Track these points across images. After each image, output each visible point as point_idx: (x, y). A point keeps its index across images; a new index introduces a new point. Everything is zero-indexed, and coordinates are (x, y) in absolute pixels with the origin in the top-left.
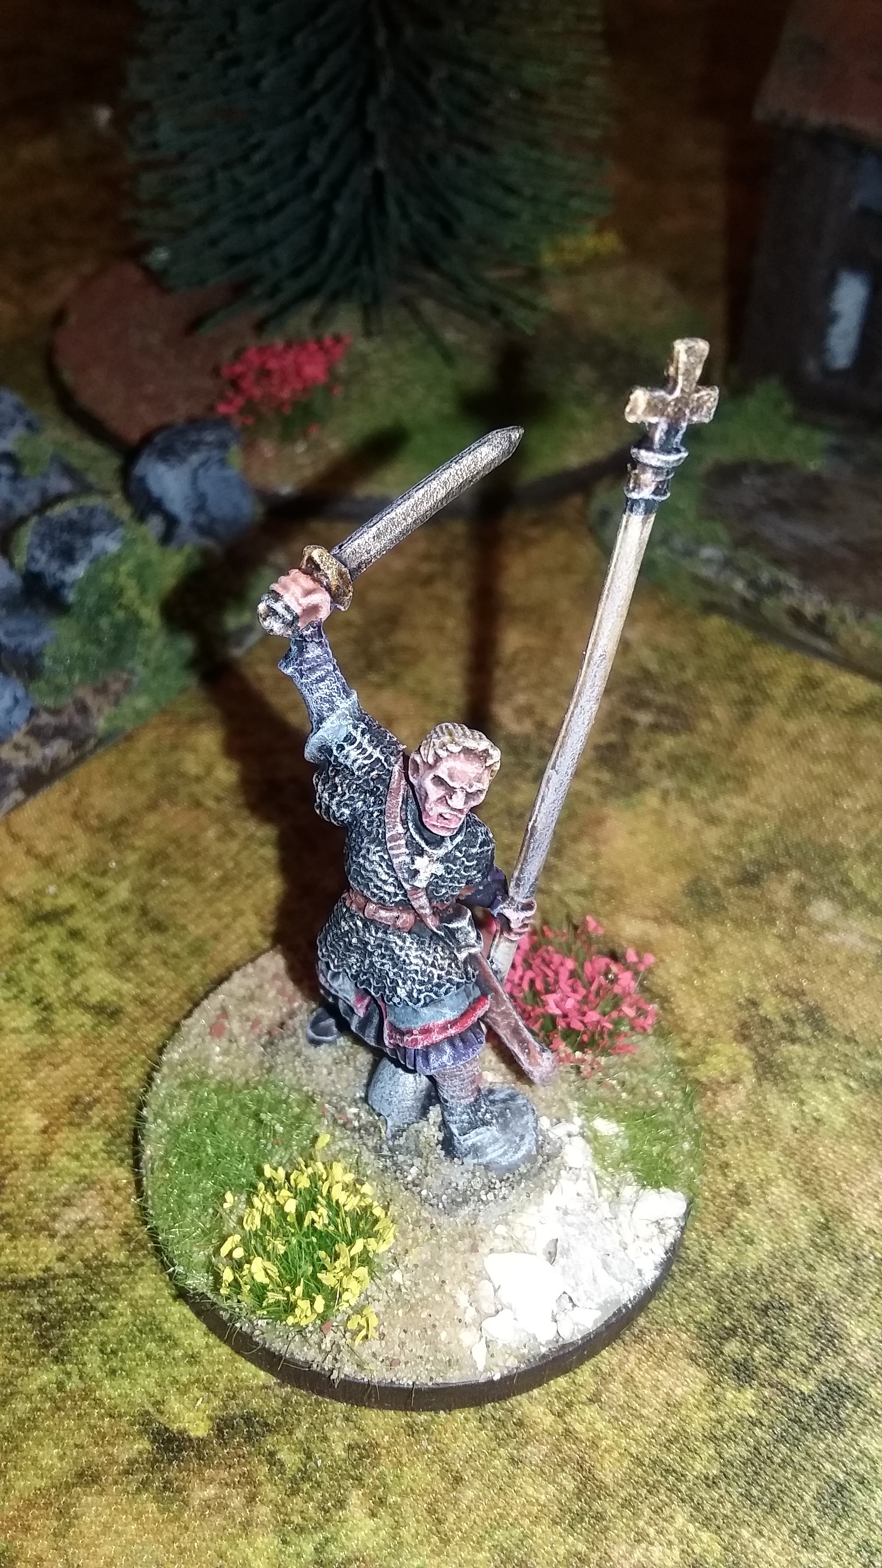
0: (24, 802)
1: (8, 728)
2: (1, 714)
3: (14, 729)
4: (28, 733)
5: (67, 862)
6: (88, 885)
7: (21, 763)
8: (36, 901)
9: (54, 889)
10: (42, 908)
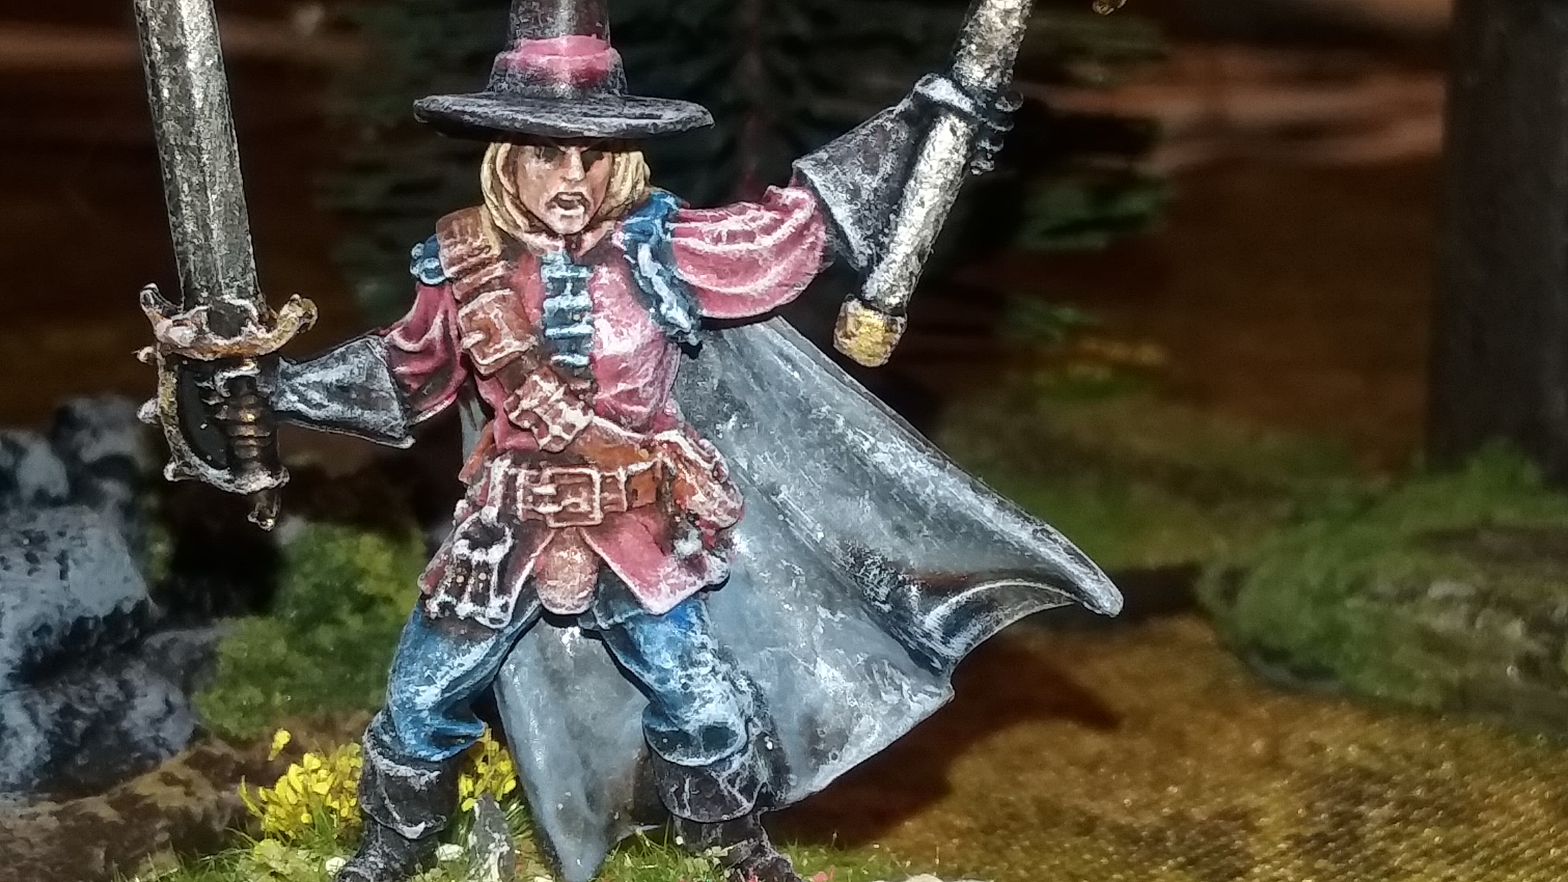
1: (151, 746)
2: (141, 722)
3: (163, 752)
4: (188, 763)
7: (175, 804)
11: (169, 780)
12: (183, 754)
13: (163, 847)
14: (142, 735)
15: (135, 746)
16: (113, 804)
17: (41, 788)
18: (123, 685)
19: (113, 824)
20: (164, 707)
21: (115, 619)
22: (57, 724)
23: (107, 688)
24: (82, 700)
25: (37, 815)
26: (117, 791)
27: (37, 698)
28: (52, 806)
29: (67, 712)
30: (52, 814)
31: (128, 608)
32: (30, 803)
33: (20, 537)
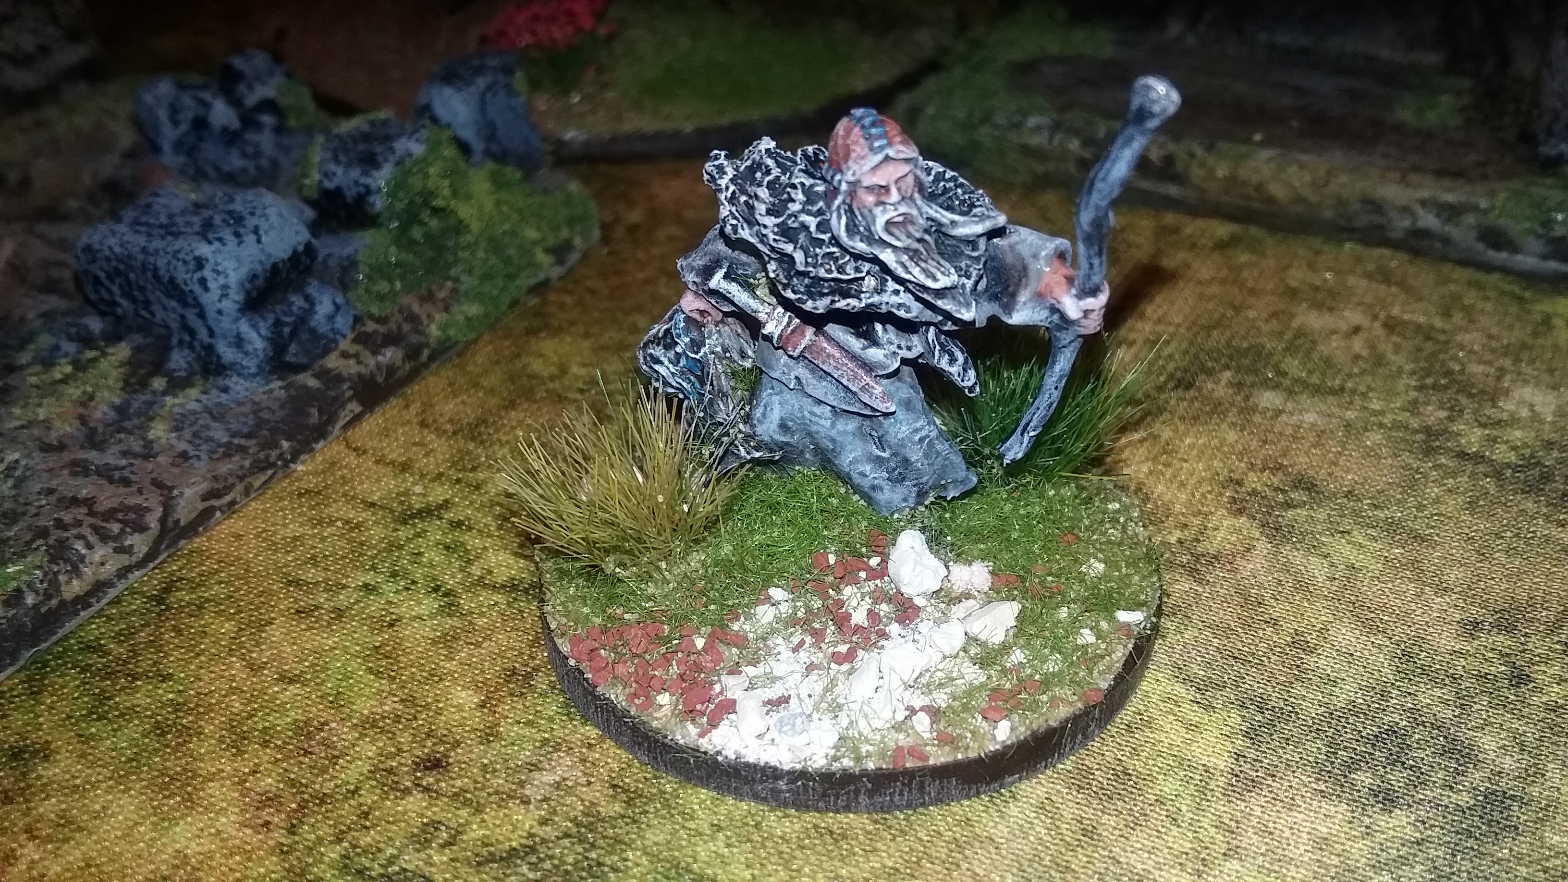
0: (362, 414)
2: (322, 321)
3: (338, 337)
4: (355, 341)
5: (426, 465)
6: (458, 481)
7: (352, 371)
8: (402, 503)
9: (418, 489)
10: (410, 508)
11: (345, 355)
12: (351, 336)
13: (350, 399)
14: (323, 329)
15: (323, 336)
16: (316, 376)
17: (271, 372)
18: (308, 298)
19: (318, 389)
20: (333, 308)
21: (295, 256)
22: (272, 333)
23: (298, 302)
24: (285, 314)
25: (271, 391)
26: (316, 366)
27: (258, 319)
28: (279, 383)
29: (278, 323)
30: (281, 388)
31: (301, 248)
32: (267, 384)
33: (227, 217)
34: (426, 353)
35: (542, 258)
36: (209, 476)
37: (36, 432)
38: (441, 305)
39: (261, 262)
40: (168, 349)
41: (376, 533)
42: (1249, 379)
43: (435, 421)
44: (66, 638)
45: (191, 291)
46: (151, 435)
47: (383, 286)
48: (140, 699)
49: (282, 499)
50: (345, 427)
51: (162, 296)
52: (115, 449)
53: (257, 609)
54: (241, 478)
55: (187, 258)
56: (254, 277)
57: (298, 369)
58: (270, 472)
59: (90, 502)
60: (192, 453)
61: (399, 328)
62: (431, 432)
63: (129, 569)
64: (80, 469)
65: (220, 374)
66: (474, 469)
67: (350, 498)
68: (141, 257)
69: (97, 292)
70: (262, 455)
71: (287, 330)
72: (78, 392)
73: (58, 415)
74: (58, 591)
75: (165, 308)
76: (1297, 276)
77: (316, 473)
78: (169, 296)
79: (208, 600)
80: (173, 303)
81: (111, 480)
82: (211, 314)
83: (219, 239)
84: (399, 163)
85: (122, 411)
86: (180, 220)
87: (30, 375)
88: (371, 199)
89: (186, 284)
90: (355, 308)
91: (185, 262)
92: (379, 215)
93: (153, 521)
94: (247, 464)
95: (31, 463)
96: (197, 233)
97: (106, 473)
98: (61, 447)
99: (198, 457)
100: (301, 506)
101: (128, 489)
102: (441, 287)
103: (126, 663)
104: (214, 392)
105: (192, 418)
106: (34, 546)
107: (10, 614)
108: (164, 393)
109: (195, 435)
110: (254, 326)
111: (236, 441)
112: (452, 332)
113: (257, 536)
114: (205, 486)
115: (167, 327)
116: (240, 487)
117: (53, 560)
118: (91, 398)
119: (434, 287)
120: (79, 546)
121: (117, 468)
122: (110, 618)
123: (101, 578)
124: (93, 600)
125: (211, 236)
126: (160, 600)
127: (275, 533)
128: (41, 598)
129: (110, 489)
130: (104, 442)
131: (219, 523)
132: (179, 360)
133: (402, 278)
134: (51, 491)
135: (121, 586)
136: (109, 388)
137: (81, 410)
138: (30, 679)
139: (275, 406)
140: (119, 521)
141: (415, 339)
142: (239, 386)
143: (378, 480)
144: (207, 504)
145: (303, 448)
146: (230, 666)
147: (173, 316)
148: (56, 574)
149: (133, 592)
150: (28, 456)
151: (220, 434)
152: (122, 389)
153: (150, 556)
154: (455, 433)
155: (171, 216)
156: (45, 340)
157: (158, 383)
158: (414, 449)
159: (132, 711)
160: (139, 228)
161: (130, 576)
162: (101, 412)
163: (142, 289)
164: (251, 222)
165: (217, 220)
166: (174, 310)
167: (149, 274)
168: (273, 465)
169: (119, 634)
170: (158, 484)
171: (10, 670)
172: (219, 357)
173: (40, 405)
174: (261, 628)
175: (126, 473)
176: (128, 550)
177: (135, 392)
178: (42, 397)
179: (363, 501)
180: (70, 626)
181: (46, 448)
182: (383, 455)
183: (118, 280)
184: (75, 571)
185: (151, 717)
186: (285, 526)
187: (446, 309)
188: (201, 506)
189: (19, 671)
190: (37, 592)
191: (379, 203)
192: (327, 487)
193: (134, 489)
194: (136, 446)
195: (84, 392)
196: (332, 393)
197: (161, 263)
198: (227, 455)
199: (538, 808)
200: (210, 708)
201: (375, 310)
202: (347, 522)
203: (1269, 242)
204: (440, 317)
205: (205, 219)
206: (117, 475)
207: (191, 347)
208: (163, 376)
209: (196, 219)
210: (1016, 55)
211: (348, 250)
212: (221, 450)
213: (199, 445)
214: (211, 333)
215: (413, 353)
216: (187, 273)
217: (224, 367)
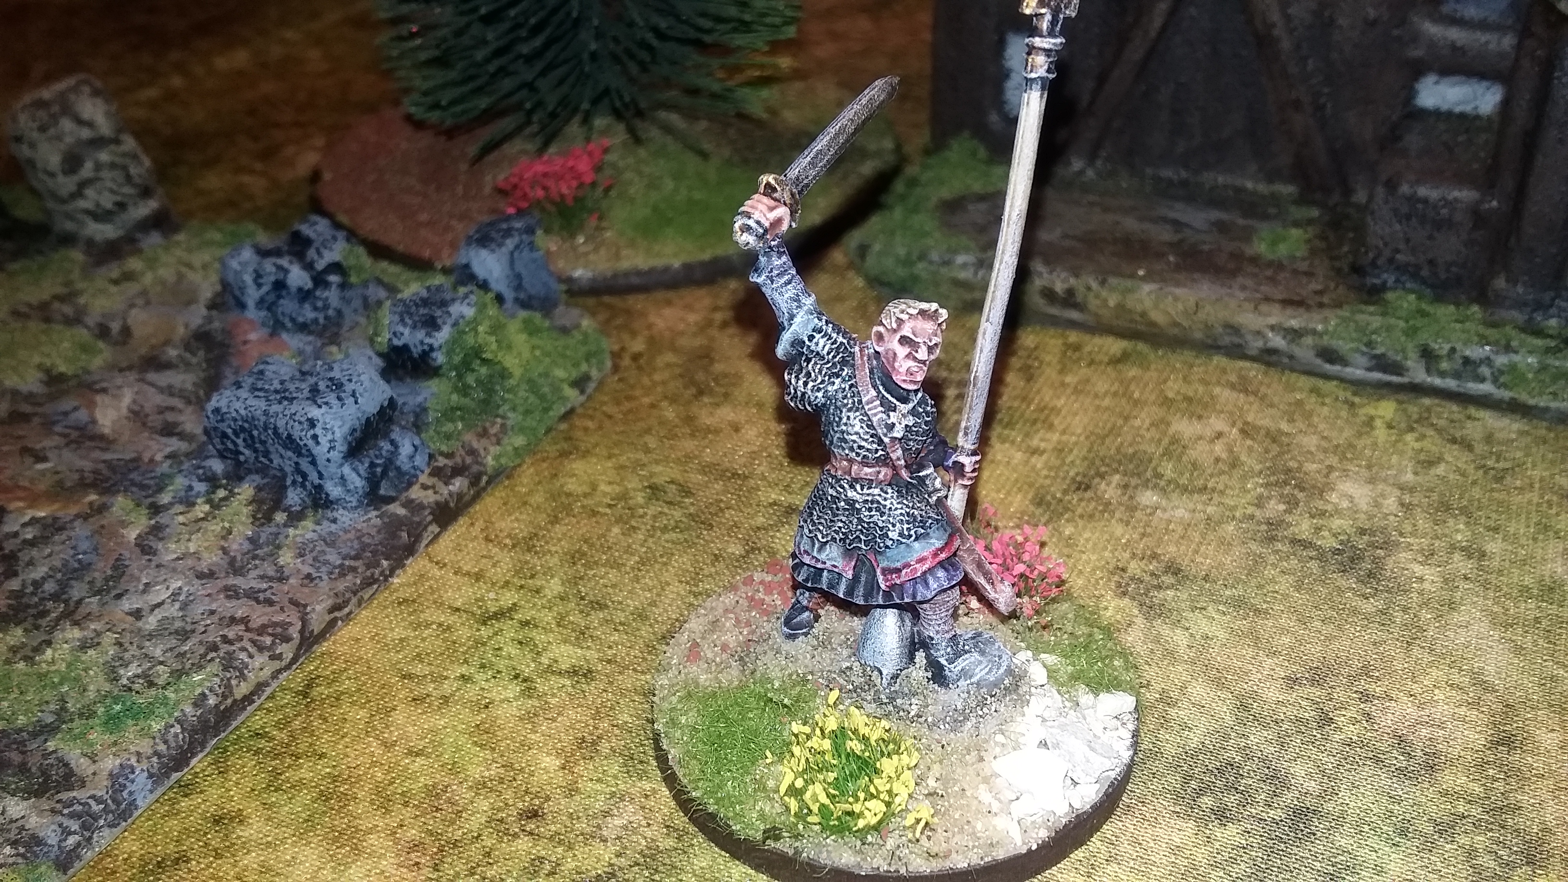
0: (439, 534)
1: (412, 471)
2: (405, 460)
3: (418, 472)
4: (431, 474)
5: (495, 574)
6: (522, 587)
7: (431, 500)
8: (480, 607)
9: (492, 595)
10: (487, 611)
11: (425, 487)
12: (427, 471)
13: (430, 523)
14: (406, 467)
15: (406, 473)
16: (404, 506)
17: (368, 505)
18: (392, 442)
19: (405, 516)
20: (412, 449)
21: (382, 410)
22: (368, 473)
23: (386, 446)
24: (377, 457)
25: (370, 519)
26: (403, 497)
27: (357, 463)
28: (375, 513)
29: (372, 465)
30: (377, 517)
31: (386, 404)
32: (366, 514)
33: (330, 383)
34: (485, 479)
35: (571, 393)
36: (332, 593)
37: (190, 562)
38: (494, 439)
39: (358, 418)
40: (285, 488)
41: (463, 633)
42: (1134, 481)
43: (496, 536)
44: (237, 728)
45: (305, 445)
46: (281, 561)
47: (449, 427)
48: (304, 773)
49: (386, 607)
50: (427, 546)
51: (280, 448)
52: (253, 574)
53: (382, 699)
54: (355, 593)
55: (302, 419)
56: (355, 430)
57: (390, 500)
58: (375, 586)
59: (245, 621)
60: (315, 575)
61: (463, 461)
62: (495, 546)
63: (279, 671)
64: (232, 593)
65: (328, 507)
66: (532, 577)
67: (439, 604)
68: (263, 418)
69: (223, 443)
70: (368, 573)
71: (379, 470)
72: (218, 528)
73: (206, 548)
74: (231, 692)
75: (282, 456)
76: (1174, 387)
77: (409, 585)
78: (285, 447)
79: (343, 693)
80: (290, 454)
81: (258, 602)
82: (321, 461)
83: (326, 403)
84: (455, 324)
85: (253, 540)
86: (292, 387)
87: (176, 514)
88: (434, 355)
89: (301, 439)
90: (429, 447)
91: (300, 423)
92: (440, 367)
93: (294, 632)
94: (359, 582)
95: (192, 590)
96: (308, 399)
97: (252, 595)
98: (211, 575)
99: (320, 577)
100: (402, 613)
101: (273, 608)
102: (494, 424)
103: (288, 745)
104: (326, 523)
105: (311, 546)
106: (208, 658)
107: (198, 714)
108: (285, 525)
109: (315, 559)
110: (355, 470)
111: (347, 563)
112: (503, 461)
113: (372, 639)
114: (330, 602)
115: (281, 470)
116: (354, 600)
117: (226, 669)
118: (230, 532)
119: (488, 424)
120: (243, 656)
121: (259, 591)
122: (269, 711)
123: (261, 680)
124: (256, 697)
125: (319, 401)
126: (305, 695)
127: (385, 636)
128: (220, 699)
129: (260, 609)
130: (243, 567)
131: (340, 630)
132: (294, 497)
133: (462, 419)
134: (212, 612)
135: (274, 685)
136: (243, 523)
137: (222, 543)
138: (216, 762)
139: (373, 532)
140: (270, 635)
141: (475, 468)
142: (344, 517)
143: (459, 589)
144: (332, 616)
145: (398, 564)
146: (369, 745)
147: (288, 462)
148: (229, 679)
149: (283, 689)
150: (189, 583)
151: (333, 558)
152: (252, 523)
153: (294, 660)
154: (514, 546)
155: (282, 382)
156: (180, 482)
157: (280, 517)
158: (484, 561)
159: (299, 785)
160: (257, 393)
161: (280, 676)
162: (237, 544)
163: (263, 443)
164: (349, 387)
165: (322, 386)
166: (290, 459)
167: (270, 432)
168: (376, 581)
169: (278, 722)
170: (294, 603)
171: (200, 756)
172: (327, 495)
173: (189, 540)
174: (388, 713)
175: (268, 594)
176: (279, 657)
177: (263, 525)
178: (191, 534)
179: (450, 607)
180: (241, 719)
181: (200, 576)
182: (460, 567)
183: (242, 436)
184: (242, 677)
185: (315, 787)
186: (392, 630)
187: (498, 443)
188: (328, 618)
189: (206, 756)
190: (217, 695)
191: (440, 358)
192: (420, 596)
193: (278, 608)
194: (271, 572)
195: (223, 528)
196: (417, 519)
197: (281, 423)
198: (342, 575)
199: (614, 845)
200: (359, 778)
201: (444, 448)
202: (440, 625)
203: (1152, 356)
204: (494, 450)
205: (311, 385)
206: (261, 596)
207: (303, 486)
208: (284, 511)
209: (304, 386)
210: (946, 193)
211: (420, 399)
212: (337, 571)
213: (319, 568)
214: (321, 476)
215: (475, 481)
216: (302, 430)
217: (332, 502)
